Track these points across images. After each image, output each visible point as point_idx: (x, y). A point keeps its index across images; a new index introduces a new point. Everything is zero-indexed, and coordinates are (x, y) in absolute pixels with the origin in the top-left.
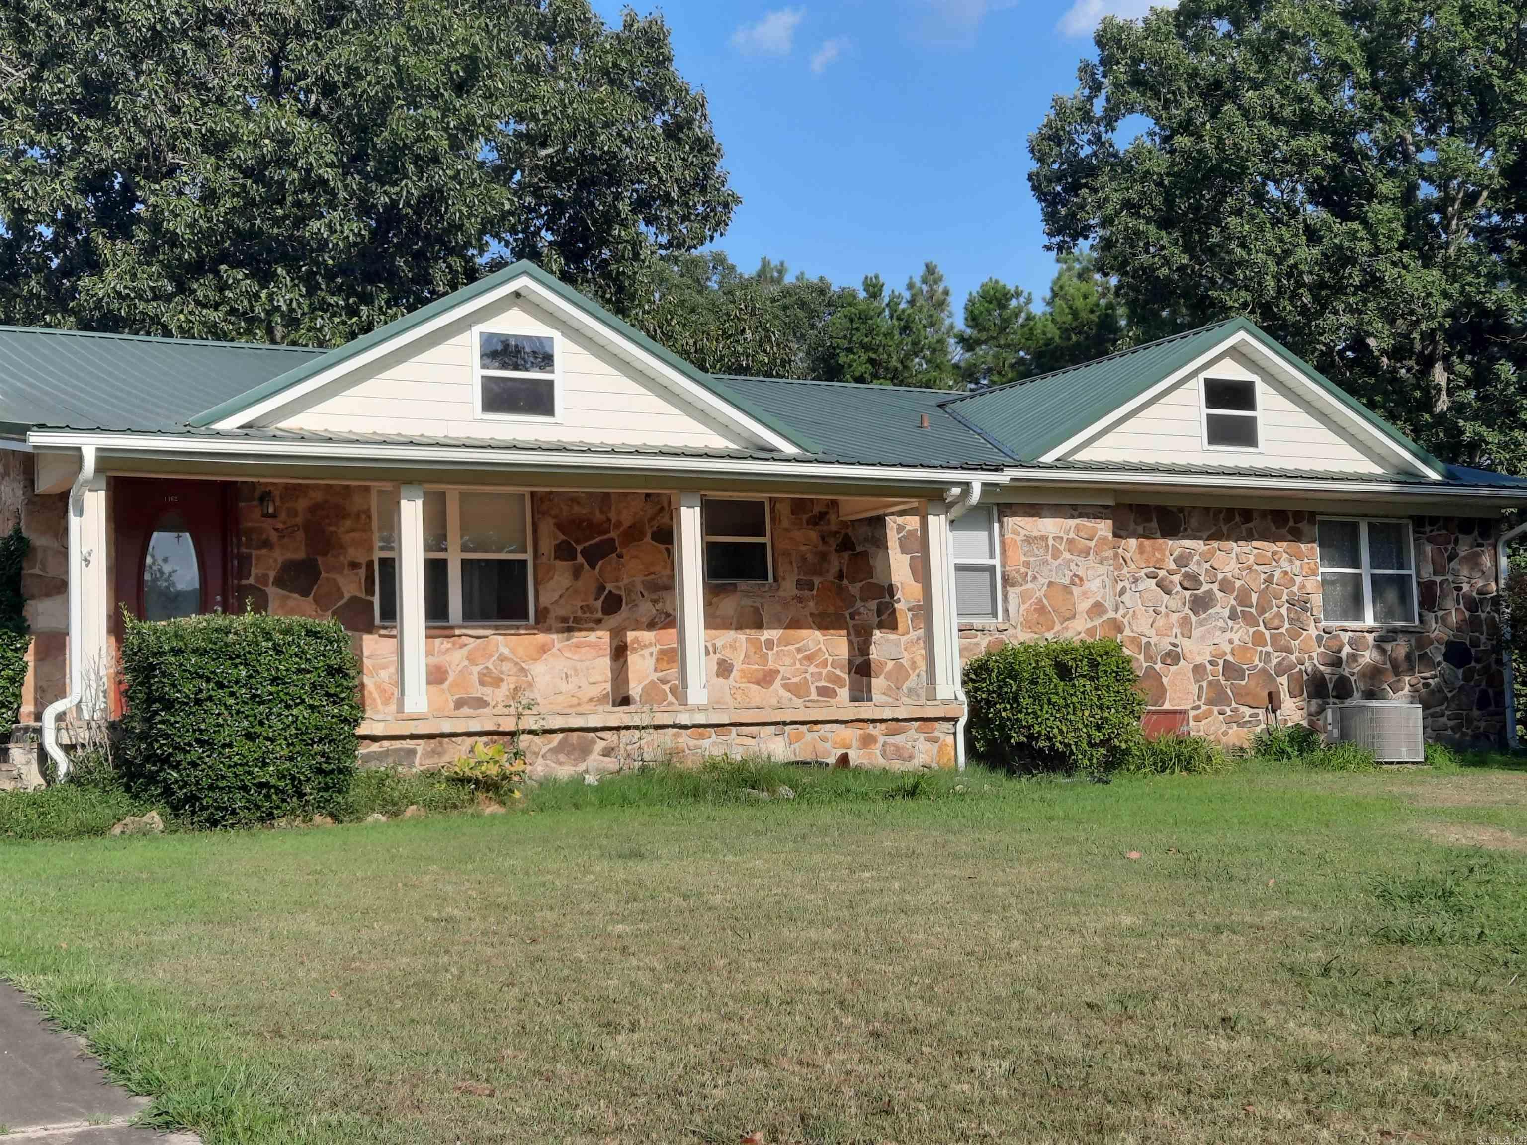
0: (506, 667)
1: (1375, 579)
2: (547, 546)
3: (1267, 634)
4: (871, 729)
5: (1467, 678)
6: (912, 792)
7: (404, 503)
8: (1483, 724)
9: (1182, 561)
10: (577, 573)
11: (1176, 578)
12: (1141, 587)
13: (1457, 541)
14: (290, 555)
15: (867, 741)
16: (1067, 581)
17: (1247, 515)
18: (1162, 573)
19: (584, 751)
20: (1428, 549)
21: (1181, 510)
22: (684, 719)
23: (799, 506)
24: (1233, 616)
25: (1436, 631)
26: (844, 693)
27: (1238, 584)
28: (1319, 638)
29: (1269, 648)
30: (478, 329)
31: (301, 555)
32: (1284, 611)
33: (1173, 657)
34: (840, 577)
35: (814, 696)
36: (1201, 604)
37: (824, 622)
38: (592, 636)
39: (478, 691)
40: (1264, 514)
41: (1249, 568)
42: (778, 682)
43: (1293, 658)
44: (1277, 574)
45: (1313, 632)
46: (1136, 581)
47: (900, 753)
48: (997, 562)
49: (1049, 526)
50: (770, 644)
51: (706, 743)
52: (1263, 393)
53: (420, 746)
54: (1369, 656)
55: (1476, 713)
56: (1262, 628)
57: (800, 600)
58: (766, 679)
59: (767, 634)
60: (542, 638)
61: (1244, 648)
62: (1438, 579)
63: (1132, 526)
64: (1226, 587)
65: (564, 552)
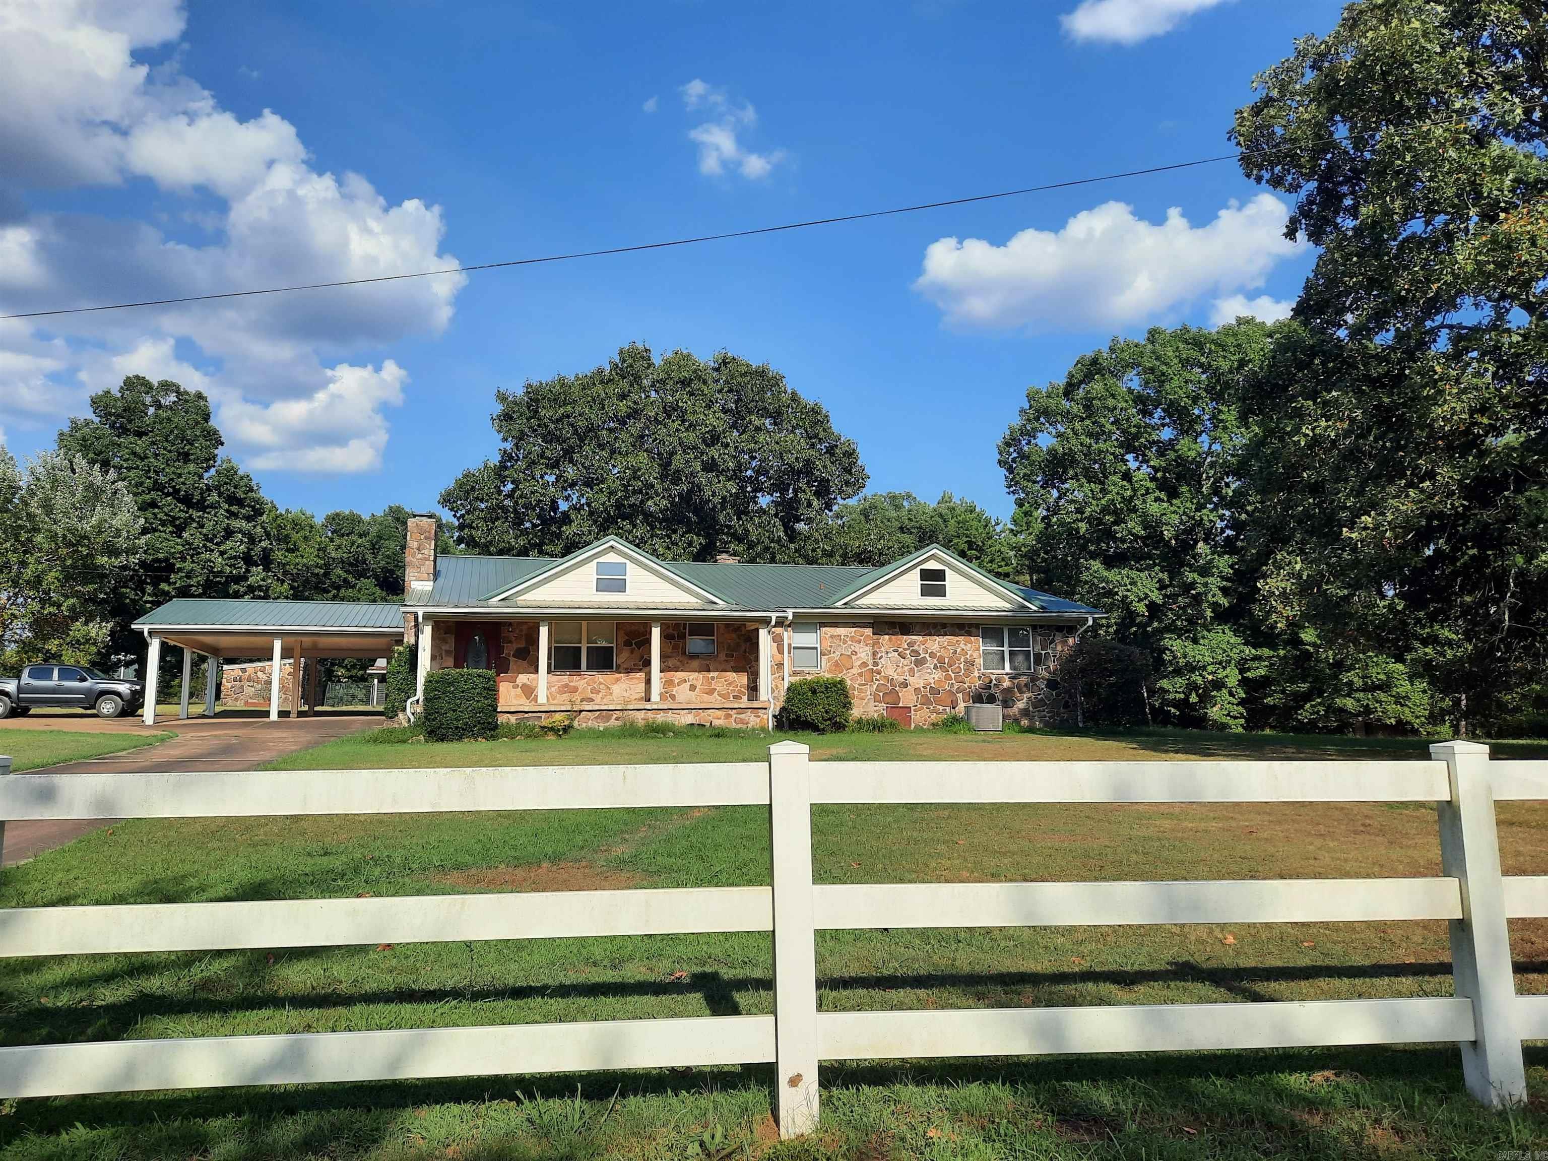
0: (602, 686)
1: (1011, 653)
2: (621, 641)
3: (953, 675)
4: (730, 712)
5: (1058, 695)
6: (718, 736)
7: (541, 628)
8: (1066, 716)
9: (911, 645)
10: (632, 652)
11: (908, 652)
12: (890, 655)
13: (1054, 635)
14: (519, 646)
15: (728, 716)
16: (849, 653)
17: (944, 626)
18: (900, 650)
19: (608, 719)
20: (1039, 638)
21: (911, 623)
22: (648, 707)
23: (727, 626)
24: (935, 667)
25: (1043, 673)
26: (745, 698)
27: (938, 654)
28: (979, 678)
29: (953, 681)
30: (595, 561)
31: (523, 646)
32: (962, 666)
33: (905, 685)
34: (745, 652)
35: (732, 699)
36: (920, 663)
37: (737, 670)
38: (638, 675)
39: (591, 696)
40: (953, 625)
41: (945, 647)
42: (716, 693)
43: (966, 686)
44: (959, 650)
45: (976, 674)
46: (887, 653)
47: (742, 721)
48: (818, 646)
49: (842, 631)
50: (713, 678)
51: (659, 716)
52: (949, 573)
53: (543, 715)
54: (1006, 684)
55: (1062, 710)
56: (950, 673)
57: (727, 661)
58: (711, 692)
59: (712, 674)
60: (617, 675)
61: (940, 681)
62: (1043, 652)
63: (887, 631)
64: (932, 655)
65: (628, 643)
